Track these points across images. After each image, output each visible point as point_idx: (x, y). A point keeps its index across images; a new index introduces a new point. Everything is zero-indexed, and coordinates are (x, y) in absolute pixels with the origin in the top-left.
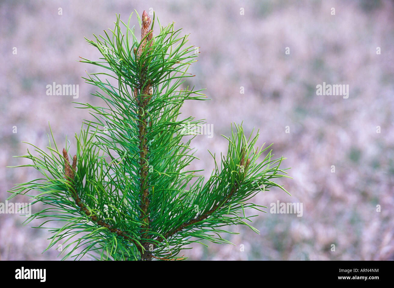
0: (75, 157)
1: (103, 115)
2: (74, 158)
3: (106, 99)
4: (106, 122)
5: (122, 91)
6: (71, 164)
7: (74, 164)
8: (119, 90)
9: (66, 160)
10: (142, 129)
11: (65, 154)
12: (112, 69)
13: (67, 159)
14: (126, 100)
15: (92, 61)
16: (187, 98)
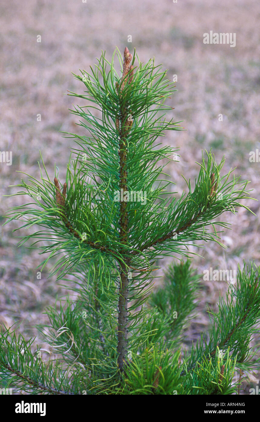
0: (65, 184)
1: (89, 144)
2: (64, 186)
3: (89, 128)
4: (88, 148)
5: (105, 123)
6: (61, 192)
7: (64, 192)
8: (103, 121)
9: (57, 189)
10: (123, 156)
11: (56, 182)
12: (97, 102)
13: (58, 187)
14: (109, 130)
15: (79, 94)
16: (165, 129)
